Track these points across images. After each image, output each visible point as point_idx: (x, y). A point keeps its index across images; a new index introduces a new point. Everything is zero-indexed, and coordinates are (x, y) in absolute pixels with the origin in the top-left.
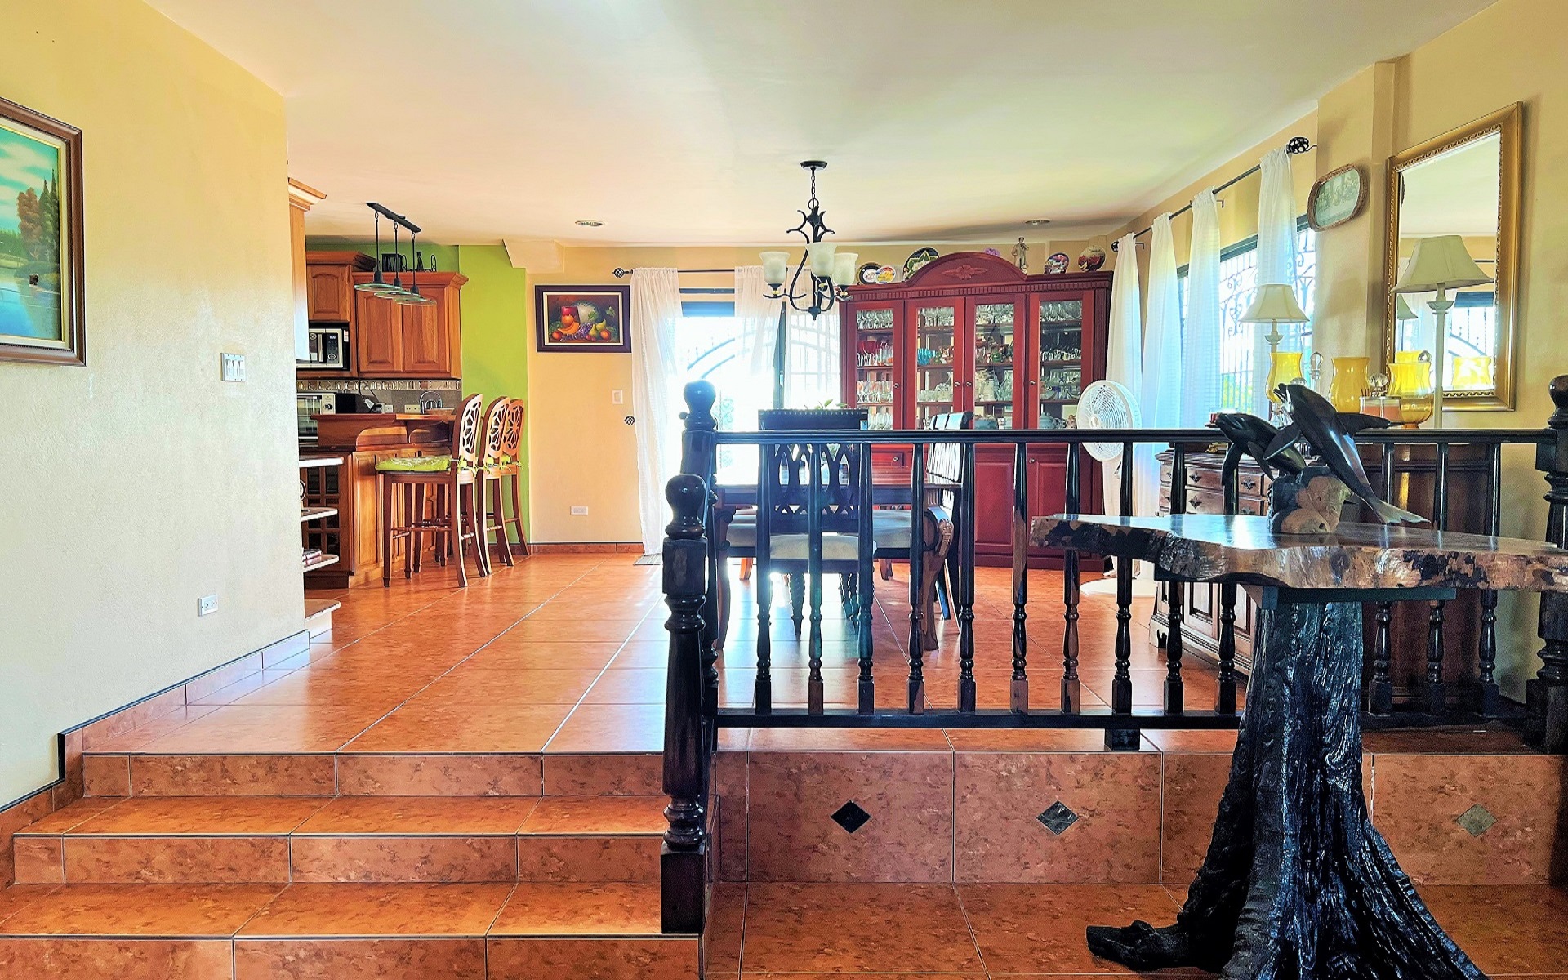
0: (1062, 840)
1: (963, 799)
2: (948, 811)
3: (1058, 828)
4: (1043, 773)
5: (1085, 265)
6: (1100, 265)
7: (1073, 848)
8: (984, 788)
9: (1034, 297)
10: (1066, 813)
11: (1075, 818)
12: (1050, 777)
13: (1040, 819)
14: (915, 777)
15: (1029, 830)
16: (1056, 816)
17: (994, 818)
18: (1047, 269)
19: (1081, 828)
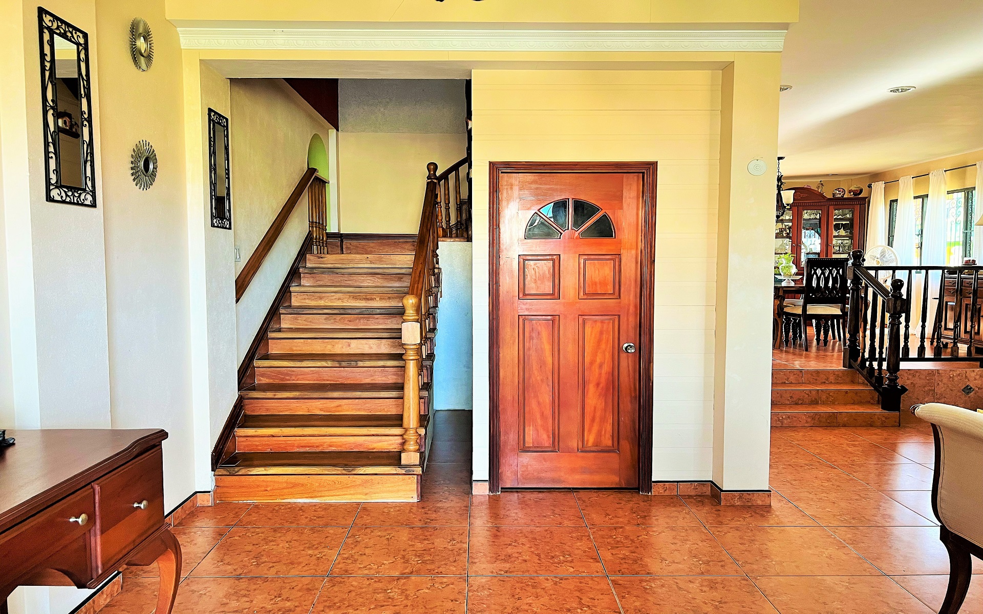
0: (969, 397)
1: (938, 384)
2: (933, 388)
3: (968, 393)
4: (964, 376)
5: (852, 193)
6: (860, 193)
7: (972, 400)
8: (945, 380)
9: (831, 208)
10: (971, 388)
11: (973, 390)
12: (966, 377)
13: (963, 390)
14: (923, 377)
15: (959, 394)
16: (968, 389)
17: (948, 390)
18: (834, 195)
19: (975, 393)
